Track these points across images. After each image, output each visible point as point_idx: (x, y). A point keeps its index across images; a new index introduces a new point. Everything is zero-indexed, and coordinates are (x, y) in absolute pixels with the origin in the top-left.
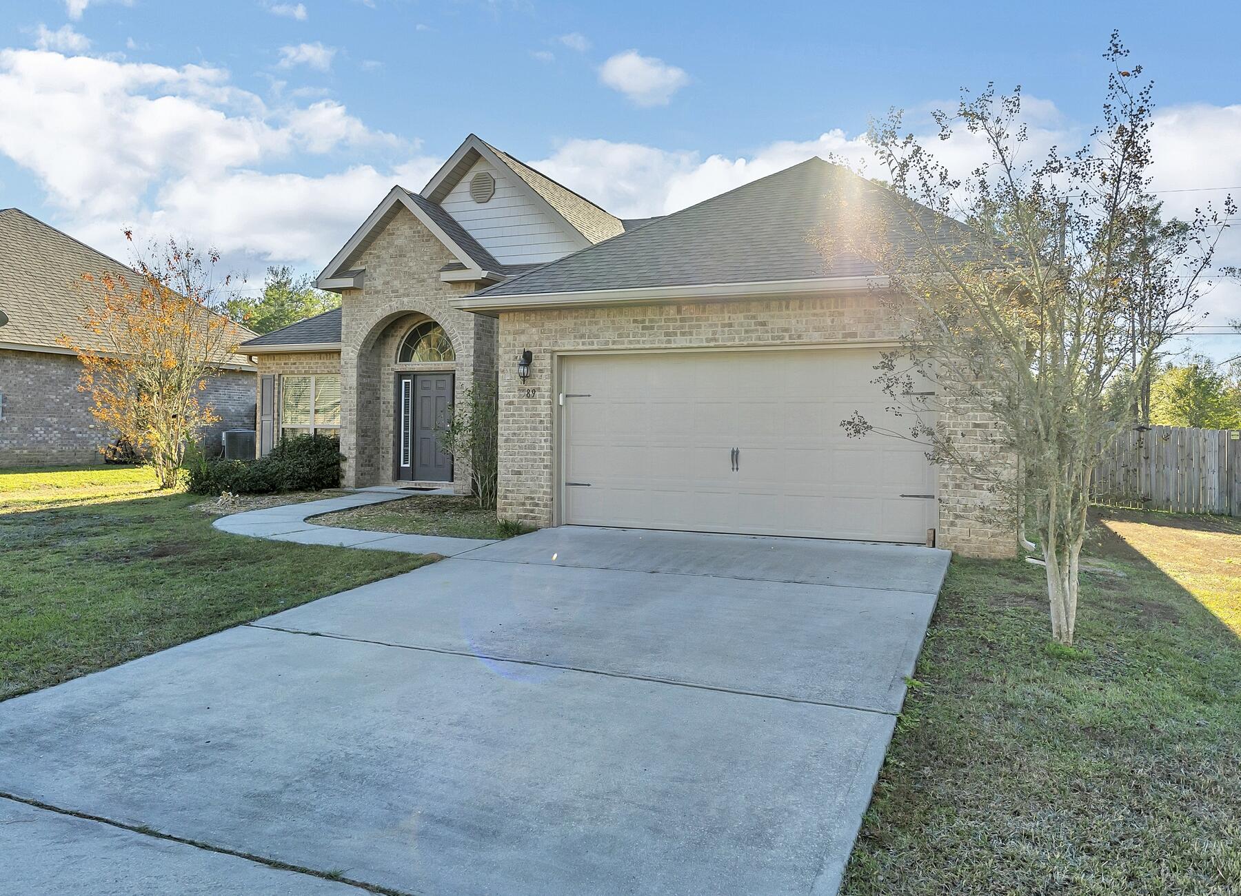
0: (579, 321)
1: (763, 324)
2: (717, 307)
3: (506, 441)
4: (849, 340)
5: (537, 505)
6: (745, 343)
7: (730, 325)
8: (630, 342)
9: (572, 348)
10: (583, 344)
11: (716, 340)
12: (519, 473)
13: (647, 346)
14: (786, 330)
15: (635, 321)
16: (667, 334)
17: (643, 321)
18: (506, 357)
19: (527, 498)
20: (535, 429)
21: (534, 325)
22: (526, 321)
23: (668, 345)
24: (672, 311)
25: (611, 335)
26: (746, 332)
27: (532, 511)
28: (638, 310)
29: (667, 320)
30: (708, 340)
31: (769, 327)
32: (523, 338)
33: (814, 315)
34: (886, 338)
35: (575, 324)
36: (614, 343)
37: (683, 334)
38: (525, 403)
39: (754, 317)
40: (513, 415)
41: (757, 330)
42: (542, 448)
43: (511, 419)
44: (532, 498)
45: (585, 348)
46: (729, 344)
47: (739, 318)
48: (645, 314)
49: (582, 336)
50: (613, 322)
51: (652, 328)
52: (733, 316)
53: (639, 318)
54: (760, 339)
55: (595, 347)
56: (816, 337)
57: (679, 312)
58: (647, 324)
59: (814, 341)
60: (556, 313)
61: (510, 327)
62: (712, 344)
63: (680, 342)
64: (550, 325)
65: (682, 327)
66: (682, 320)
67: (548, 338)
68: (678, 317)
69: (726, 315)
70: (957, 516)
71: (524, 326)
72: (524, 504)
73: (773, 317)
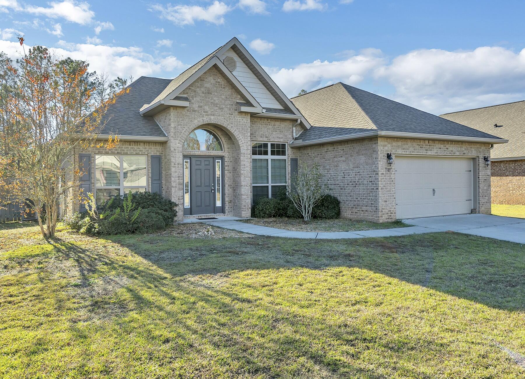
0: (403, 143)
1: (447, 149)
2: (437, 142)
3: (382, 189)
4: (464, 155)
5: (392, 213)
6: (444, 154)
7: (440, 148)
8: (417, 152)
9: (401, 153)
10: (404, 152)
11: (437, 153)
12: (386, 201)
13: (421, 154)
14: (452, 151)
15: (418, 145)
16: (426, 150)
17: (420, 145)
18: (381, 155)
19: (389, 211)
20: (390, 184)
21: (389, 143)
22: (387, 142)
23: (426, 154)
24: (427, 142)
25: (411, 149)
26: (444, 151)
27: (391, 216)
28: (419, 141)
29: (426, 145)
30: (436, 153)
31: (449, 150)
32: (386, 148)
33: (457, 147)
34: (470, 155)
35: (402, 144)
36: (413, 152)
37: (430, 150)
38: (387, 174)
39: (445, 146)
40: (383, 178)
41: (446, 151)
42: (393, 191)
43: (383, 180)
44: (390, 211)
45: (404, 153)
46: (440, 154)
47: (442, 146)
48: (420, 143)
49: (404, 149)
50: (412, 144)
51: (422, 147)
52: (441, 145)
53: (419, 144)
54: (447, 153)
55: (408, 153)
56: (458, 154)
57: (429, 143)
58: (421, 146)
59: (458, 155)
60: (396, 139)
61: (382, 143)
62: (436, 154)
63: (429, 153)
64: (394, 144)
65: (430, 148)
66: (430, 146)
67: (394, 149)
68: (429, 144)
69: (440, 145)
70: (483, 205)
71: (386, 143)
72: (388, 213)
73: (449, 146)
